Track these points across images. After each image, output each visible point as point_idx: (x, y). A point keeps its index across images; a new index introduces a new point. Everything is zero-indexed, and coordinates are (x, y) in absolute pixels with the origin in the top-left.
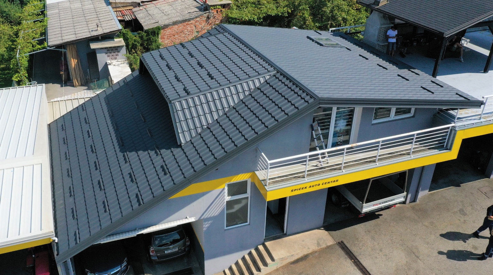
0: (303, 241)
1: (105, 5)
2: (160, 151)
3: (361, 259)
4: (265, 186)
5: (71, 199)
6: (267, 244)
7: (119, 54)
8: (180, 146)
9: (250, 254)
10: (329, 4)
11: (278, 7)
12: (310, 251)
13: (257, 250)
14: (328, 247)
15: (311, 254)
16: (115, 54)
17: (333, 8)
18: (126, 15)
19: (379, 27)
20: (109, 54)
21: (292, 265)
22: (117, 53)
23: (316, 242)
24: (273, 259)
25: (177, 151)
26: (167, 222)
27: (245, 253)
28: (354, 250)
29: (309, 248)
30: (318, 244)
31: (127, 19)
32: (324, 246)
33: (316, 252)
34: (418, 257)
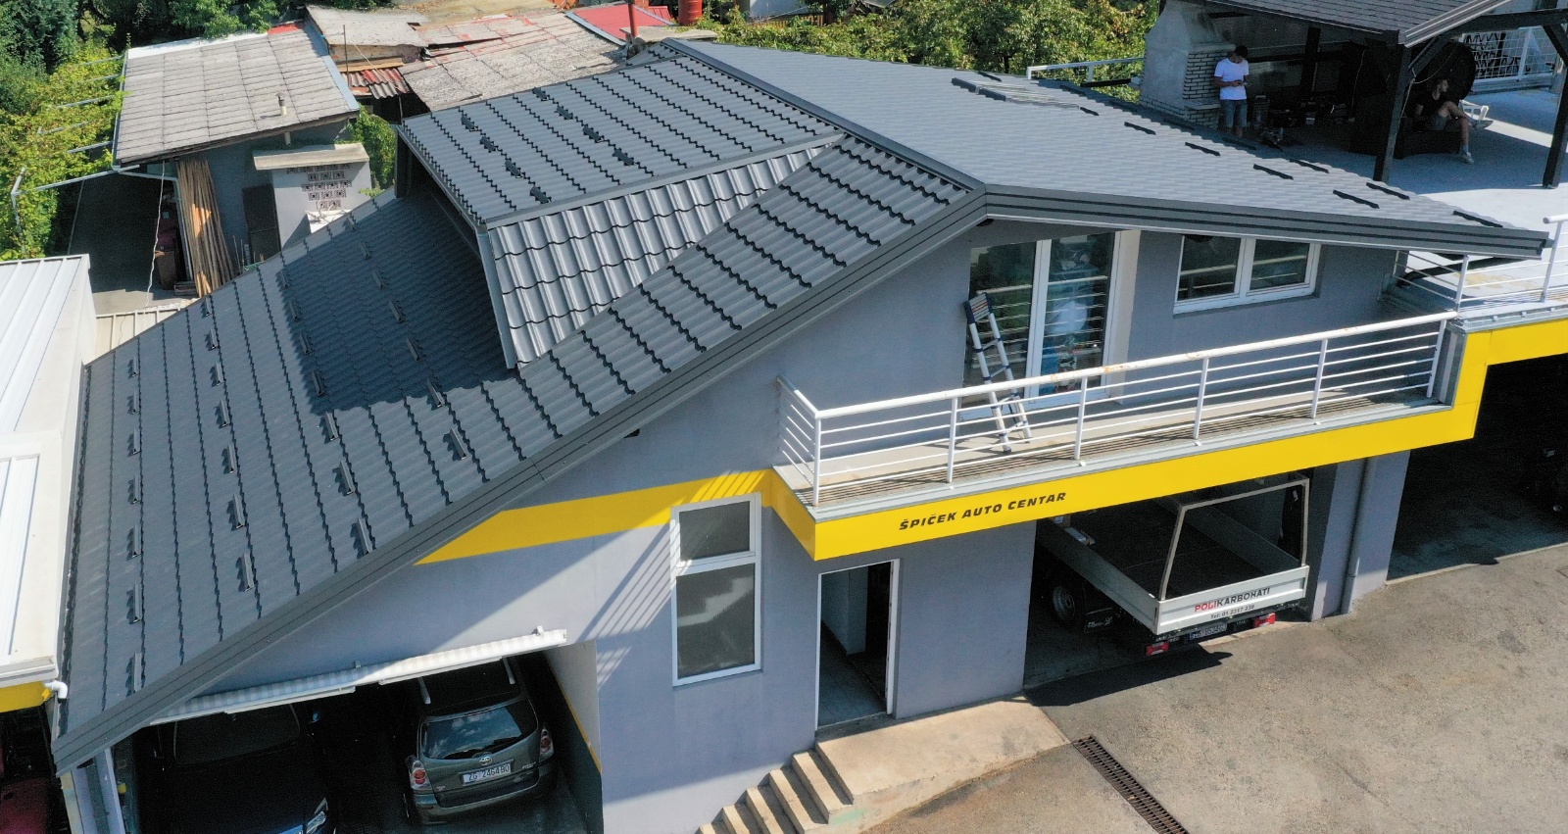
0: (954, 737)
1: (315, 55)
2: (444, 396)
3: (1160, 792)
4: (810, 508)
5: (132, 566)
6: (826, 746)
7: (348, 189)
8: (515, 372)
9: (767, 785)
10: (1026, 15)
11: (866, 49)
12: (979, 770)
13: (791, 770)
14: (1043, 757)
15: (984, 779)
16: (333, 190)
17: (1039, 26)
18: (379, 84)
19: (1186, 53)
20: (314, 190)
21: (915, 821)
22: (340, 187)
23: (1000, 740)
24: (845, 796)
25: (503, 390)
26: (467, 645)
27: (748, 782)
28: (1136, 764)
29: (974, 760)
30: (1008, 747)
31: (382, 95)
32: (1027, 753)
33: (1000, 774)
34: (1364, 787)
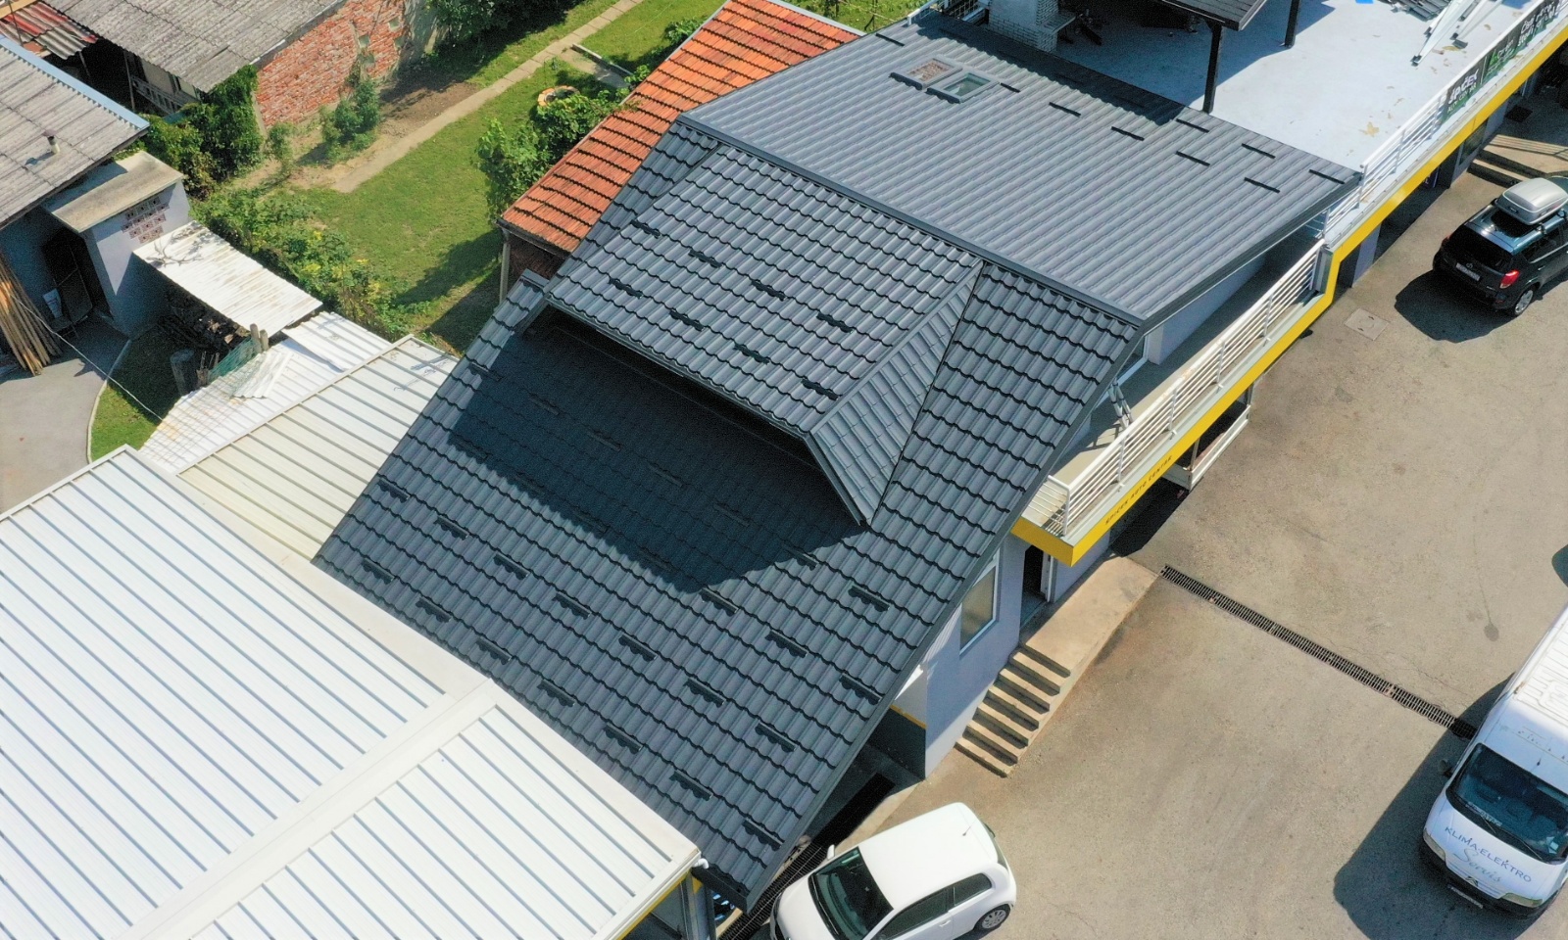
0: (1095, 601)
2: (815, 557)
3: (1224, 589)
4: (1062, 538)
5: (645, 756)
6: (1031, 643)
7: (166, 212)
8: (864, 526)
9: (1000, 681)
12: (1121, 618)
13: (1014, 665)
14: (1151, 592)
15: (1125, 622)
16: (152, 218)
18: (46, 33)
20: (134, 227)
21: (1100, 666)
22: (158, 214)
23: (1121, 592)
24: (1063, 672)
25: (863, 541)
27: (988, 684)
28: (1199, 575)
29: (1117, 614)
30: (1128, 595)
31: (69, 54)
32: (1141, 594)
33: (1131, 614)
34: (1317, 536)
